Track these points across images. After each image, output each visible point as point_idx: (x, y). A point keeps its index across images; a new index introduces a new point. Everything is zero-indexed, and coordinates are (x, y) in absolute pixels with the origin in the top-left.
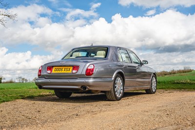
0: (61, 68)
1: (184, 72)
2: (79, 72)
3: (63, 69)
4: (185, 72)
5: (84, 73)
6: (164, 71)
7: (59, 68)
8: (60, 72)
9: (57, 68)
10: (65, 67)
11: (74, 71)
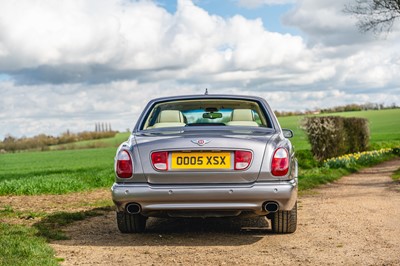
0: (197, 155)
1: (94, 138)
2: (255, 168)
3: (205, 160)
4: (99, 138)
5: (267, 168)
6: (43, 136)
7: (190, 155)
8: (196, 167)
9: (183, 155)
10: (209, 155)
11: (239, 165)
